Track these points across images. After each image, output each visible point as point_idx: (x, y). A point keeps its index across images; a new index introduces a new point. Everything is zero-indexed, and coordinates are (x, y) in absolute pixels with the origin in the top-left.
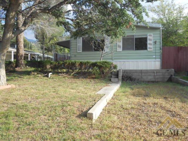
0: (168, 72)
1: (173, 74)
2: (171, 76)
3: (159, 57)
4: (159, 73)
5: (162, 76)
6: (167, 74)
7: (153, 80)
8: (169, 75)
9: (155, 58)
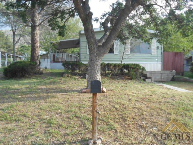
0: (172, 73)
1: (175, 74)
2: (174, 76)
3: (161, 60)
4: (165, 73)
5: (167, 77)
6: (170, 75)
7: (160, 80)
8: (172, 76)
9: (158, 61)
